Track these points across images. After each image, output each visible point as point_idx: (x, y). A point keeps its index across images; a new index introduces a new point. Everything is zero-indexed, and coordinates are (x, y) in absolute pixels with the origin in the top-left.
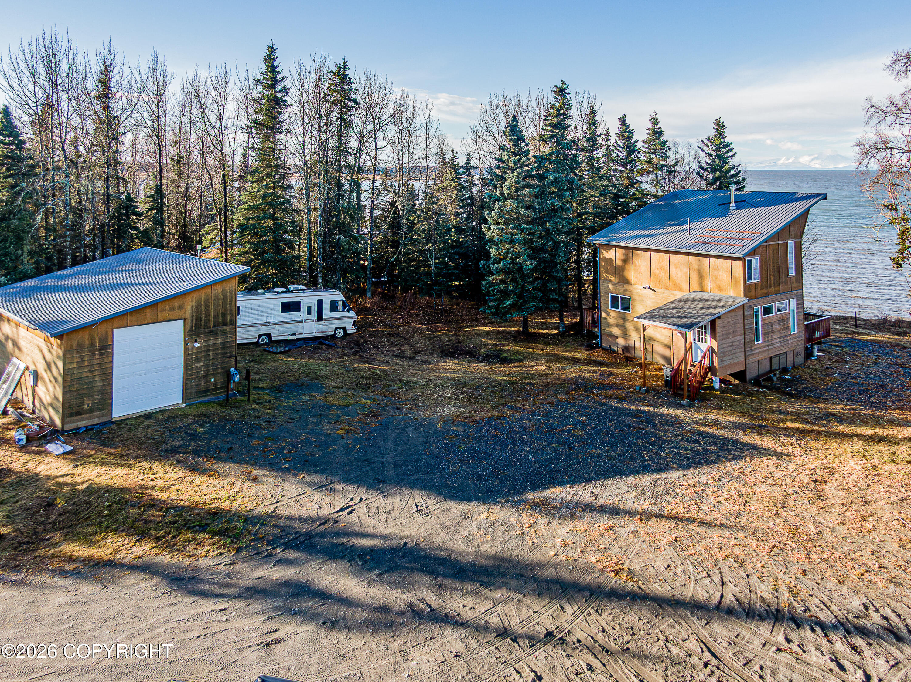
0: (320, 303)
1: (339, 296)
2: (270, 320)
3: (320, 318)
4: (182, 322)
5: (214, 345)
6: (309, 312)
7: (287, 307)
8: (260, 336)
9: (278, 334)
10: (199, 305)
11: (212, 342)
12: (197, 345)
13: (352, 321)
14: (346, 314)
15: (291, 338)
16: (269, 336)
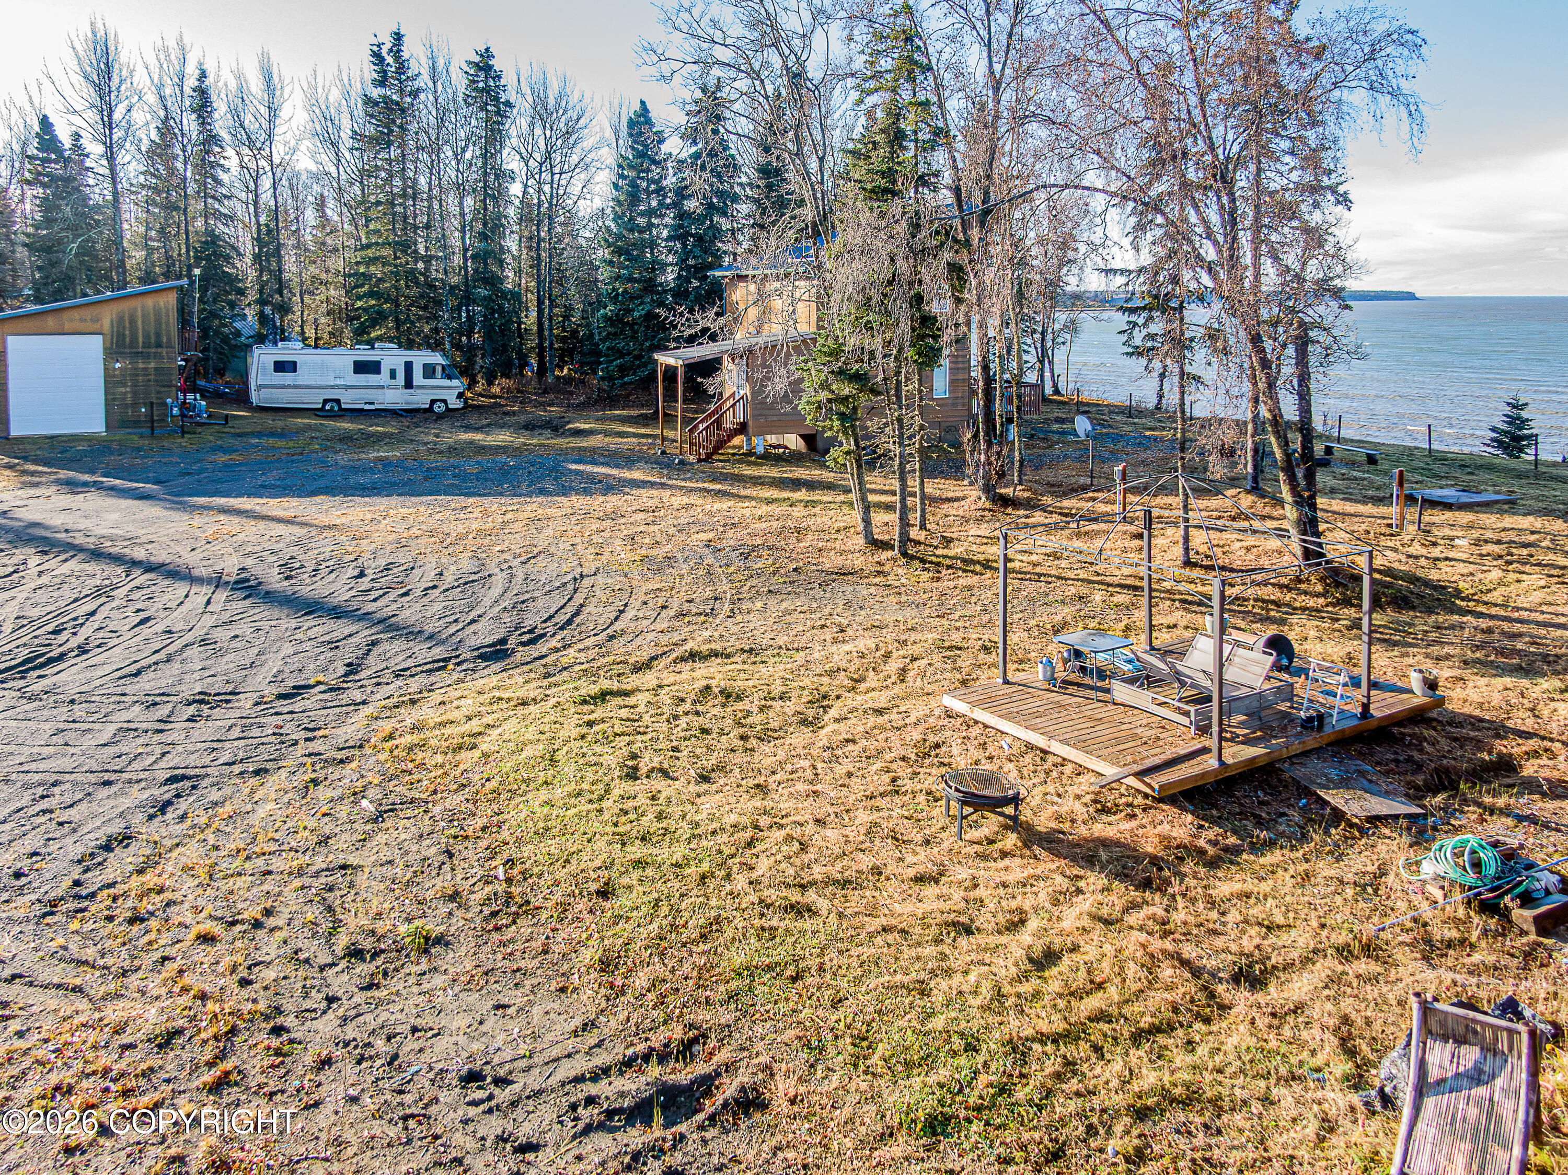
0: (409, 366)
1: (437, 359)
2: (338, 382)
3: (409, 384)
4: (100, 338)
5: (145, 369)
6: (393, 375)
7: (361, 367)
8: (326, 401)
9: (349, 400)
10: (121, 320)
11: (141, 366)
12: (118, 365)
13: (456, 392)
14: (446, 382)
15: (367, 407)
16: (338, 401)
